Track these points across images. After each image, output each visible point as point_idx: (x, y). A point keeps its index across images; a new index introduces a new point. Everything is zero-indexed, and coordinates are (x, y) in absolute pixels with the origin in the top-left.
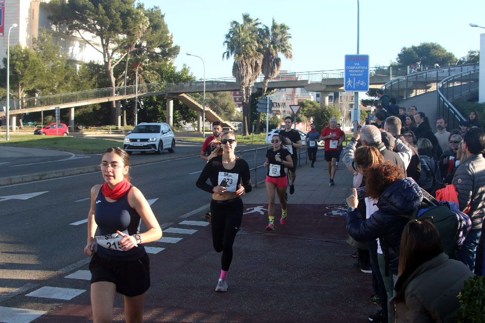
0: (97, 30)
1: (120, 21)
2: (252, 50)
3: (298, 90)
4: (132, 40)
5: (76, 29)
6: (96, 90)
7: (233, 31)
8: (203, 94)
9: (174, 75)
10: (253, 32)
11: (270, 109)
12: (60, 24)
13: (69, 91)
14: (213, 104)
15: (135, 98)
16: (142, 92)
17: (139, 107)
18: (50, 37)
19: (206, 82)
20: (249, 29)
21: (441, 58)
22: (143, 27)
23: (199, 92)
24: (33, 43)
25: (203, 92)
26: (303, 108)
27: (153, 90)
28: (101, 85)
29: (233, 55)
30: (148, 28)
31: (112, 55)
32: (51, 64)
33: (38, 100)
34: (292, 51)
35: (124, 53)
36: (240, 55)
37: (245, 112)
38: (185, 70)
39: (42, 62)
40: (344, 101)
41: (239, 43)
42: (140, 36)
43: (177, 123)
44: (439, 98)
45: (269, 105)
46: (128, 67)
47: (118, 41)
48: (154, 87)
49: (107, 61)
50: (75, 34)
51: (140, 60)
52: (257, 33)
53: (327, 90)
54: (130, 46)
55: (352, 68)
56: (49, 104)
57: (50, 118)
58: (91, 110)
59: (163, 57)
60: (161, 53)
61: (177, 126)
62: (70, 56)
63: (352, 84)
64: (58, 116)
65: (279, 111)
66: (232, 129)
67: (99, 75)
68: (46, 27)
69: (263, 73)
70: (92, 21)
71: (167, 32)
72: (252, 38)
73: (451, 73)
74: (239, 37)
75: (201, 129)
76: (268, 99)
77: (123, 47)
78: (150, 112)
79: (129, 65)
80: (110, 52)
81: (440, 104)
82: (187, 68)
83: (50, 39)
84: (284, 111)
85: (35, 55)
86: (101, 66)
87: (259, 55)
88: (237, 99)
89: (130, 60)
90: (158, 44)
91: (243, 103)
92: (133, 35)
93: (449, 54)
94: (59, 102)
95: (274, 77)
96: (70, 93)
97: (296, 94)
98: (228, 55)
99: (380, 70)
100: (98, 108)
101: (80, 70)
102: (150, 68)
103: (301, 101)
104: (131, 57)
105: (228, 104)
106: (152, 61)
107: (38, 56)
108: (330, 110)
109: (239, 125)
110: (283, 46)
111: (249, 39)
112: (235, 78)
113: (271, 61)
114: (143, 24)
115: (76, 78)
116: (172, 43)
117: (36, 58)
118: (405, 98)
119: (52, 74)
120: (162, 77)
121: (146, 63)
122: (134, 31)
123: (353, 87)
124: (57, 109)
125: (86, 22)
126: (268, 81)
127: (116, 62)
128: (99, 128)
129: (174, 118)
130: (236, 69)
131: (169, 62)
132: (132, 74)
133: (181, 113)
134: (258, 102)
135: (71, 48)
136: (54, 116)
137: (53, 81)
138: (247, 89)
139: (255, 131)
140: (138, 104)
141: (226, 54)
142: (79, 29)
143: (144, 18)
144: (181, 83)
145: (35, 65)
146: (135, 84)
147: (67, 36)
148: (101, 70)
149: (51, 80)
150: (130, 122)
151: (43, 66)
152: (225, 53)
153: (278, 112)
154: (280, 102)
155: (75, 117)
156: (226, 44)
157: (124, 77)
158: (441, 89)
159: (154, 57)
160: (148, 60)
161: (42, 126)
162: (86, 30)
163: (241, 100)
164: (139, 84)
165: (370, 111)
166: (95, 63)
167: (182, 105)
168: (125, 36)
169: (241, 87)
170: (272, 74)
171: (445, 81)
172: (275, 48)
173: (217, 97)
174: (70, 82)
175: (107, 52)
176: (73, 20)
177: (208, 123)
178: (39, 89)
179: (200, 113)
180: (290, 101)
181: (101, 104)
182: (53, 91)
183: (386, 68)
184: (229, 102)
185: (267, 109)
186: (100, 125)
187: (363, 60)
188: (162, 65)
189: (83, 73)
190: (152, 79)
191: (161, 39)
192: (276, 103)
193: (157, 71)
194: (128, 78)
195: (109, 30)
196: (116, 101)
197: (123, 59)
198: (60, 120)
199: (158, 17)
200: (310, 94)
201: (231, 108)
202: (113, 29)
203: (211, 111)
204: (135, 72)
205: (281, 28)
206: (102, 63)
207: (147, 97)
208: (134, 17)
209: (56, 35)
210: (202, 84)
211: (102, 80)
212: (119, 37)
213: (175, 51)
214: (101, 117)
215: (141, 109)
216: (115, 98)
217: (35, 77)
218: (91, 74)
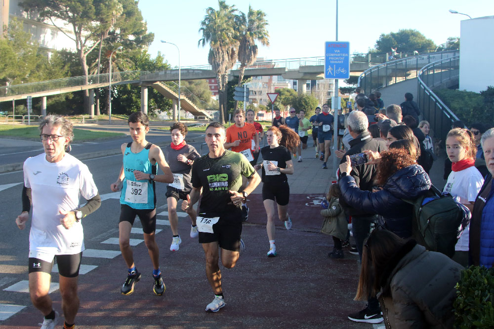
0: (69, 17)
1: (93, 8)
2: (228, 37)
3: (275, 78)
4: (105, 28)
5: (48, 17)
6: (67, 79)
7: (208, 18)
8: (179, 83)
9: (149, 63)
10: (230, 18)
11: (247, 97)
12: (32, 11)
13: (40, 79)
14: (188, 92)
15: (108, 87)
16: (117, 80)
17: (112, 96)
18: (21, 24)
19: (181, 70)
20: (226, 15)
21: (420, 45)
22: (117, 13)
23: (175, 80)
24: (4, 31)
25: (178, 80)
26: (280, 96)
27: (127, 79)
28: (73, 74)
29: (209, 42)
30: (122, 15)
31: (85, 43)
32: (23, 52)
33: (9, 89)
34: (268, 38)
35: (97, 41)
36: (216, 42)
37: (221, 100)
38: (160, 58)
39: (13, 50)
40: (322, 89)
41: (214, 30)
42: (114, 23)
43: (152, 112)
44: (420, 86)
45: (247, 93)
46: (101, 55)
47: (91, 29)
48: (128, 75)
49: (80, 48)
50: (47, 21)
51: (113, 47)
52: (233, 19)
53: (304, 78)
54: (103, 34)
55: (332, 55)
56: (19, 93)
57: (22, 107)
58: (64, 99)
59: (137, 45)
60: (135, 41)
61: (152, 115)
62: (42, 43)
63: (333, 72)
64: (30, 106)
65: (256, 99)
66: (207, 117)
67: (72, 63)
68: (17, 14)
69: (240, 60)
70: (65, 8)
71: (141, 19)
72: (228, 25)
73: (431, 60)
74: (215, 24)
75: (176, 118)
76: (245, 86)
77: (97, 34)
78: (123, 100)
79: (102, 53)
80: (83, 39)
81: (421, 91)
82: (161, 55)
83: (21, 26)
84: (261, 100)
85: (6, 43)
86: (74, 54)
87: (235, 42)
88: (213, 88)
89: (104, 48)
90: (132, 31)
91: (219, 91)
92: (107, 22)
93: (428, 41)
94: (30, 91)
95: (251, 65)
96: (42, 82)
97: (273, 82)
98: (204, 43)
99: (358, 58)
100: (71, 97)
101: (52, 58)
102: (124, 56)
103: (278, 89)
104: (104, 45)
105: (203, 92)
106: (126, 49)
107: (9, 44)
108: (308, 98)
109: (215, 114)
110: (260, 33)
111: (225, 26)
112: (211, 66)
113: (248, 48)
114: (116, 11)
115: (48, 67)
116: (146, 30)
117: (7, 46)
118: (384, 86)
119: (23, 62)
120: (136, 65)
121: (120, 50)
122: (108, 18)
123: (333, 75)
124: (29, 98)
125: (58, 9)
126: (244, 69)
127: (89, 50)
128: (72, 118)
129: (149, 107)
130: (212, 56)
131: (143, 49)
132: (105, 62)
133: (156, 101)
134: (234, 90)
135: (42, 36)
136: (26, 105)
137: (24, 69)
138: (223, 77)
139: (231, 119)
140: (112, 93)
141: (202, 41)
142: (51, 16)
143: (117, 5)
144: (156, 71)
145: (5, 53)
146: (108, 72)
147: (38, 23)
148: (74, 58)
149: (22, 69)
150: (104, 111)
151: (13, 54)
152: (200, 40)
153: (254, 100)
154: (257, 89)
155: (47, 107)
156: (202, 31)
157: (97, 65)
158: (422, 76)
159: (128, 45)
160: (122, 47)
161: (14, 116)
162: (58, 17)
163: (217, 88)
164: (113, 71)
165: (348, 99)
166: (68, 51)
167: (157, 94)
168: (98, 23)
169: (217, 75)
170: (248, 61)
171: (425, 69)
172: (251, 34)
173: (193, 86)
174: (41, 71)
175: (80, 39)
176: (45, 6)
177: (184, 111)
178: (11, 78)
179: (175, 101)
180: (266, 89)
181: (74, 93)
182: (24, 80)
183: (364, 56)
184: (206, 90)
185: (244, 97)
186: (73, 114)
187: (344, 47)
188: (136, 53)
189: (55, 61)
190: (126, 67)
191: (135, 25)
192: (253, 91)
193: (131, 59)
194: (101, 66)
195: (82, 17)
196: (90, 90)
197: (96, 47)
198: (32, 110)
199: (132, 3)
200: (287, 82)
201: (207, 96)
202: (86, 16)
203: (187, 100)
204: (108, 60)
205: (258, 14)
206: (74, 51)
207: (121, 86)
208: (107, 3)
209: (27, 23)
210: (177, 72)
211: (74, 68)
212: (92, 24)
213: (149, 39)
214: (74, 106)
215: (114, 98)
216: (88, 87)
217: (6, 65)
218: (63, 63)
